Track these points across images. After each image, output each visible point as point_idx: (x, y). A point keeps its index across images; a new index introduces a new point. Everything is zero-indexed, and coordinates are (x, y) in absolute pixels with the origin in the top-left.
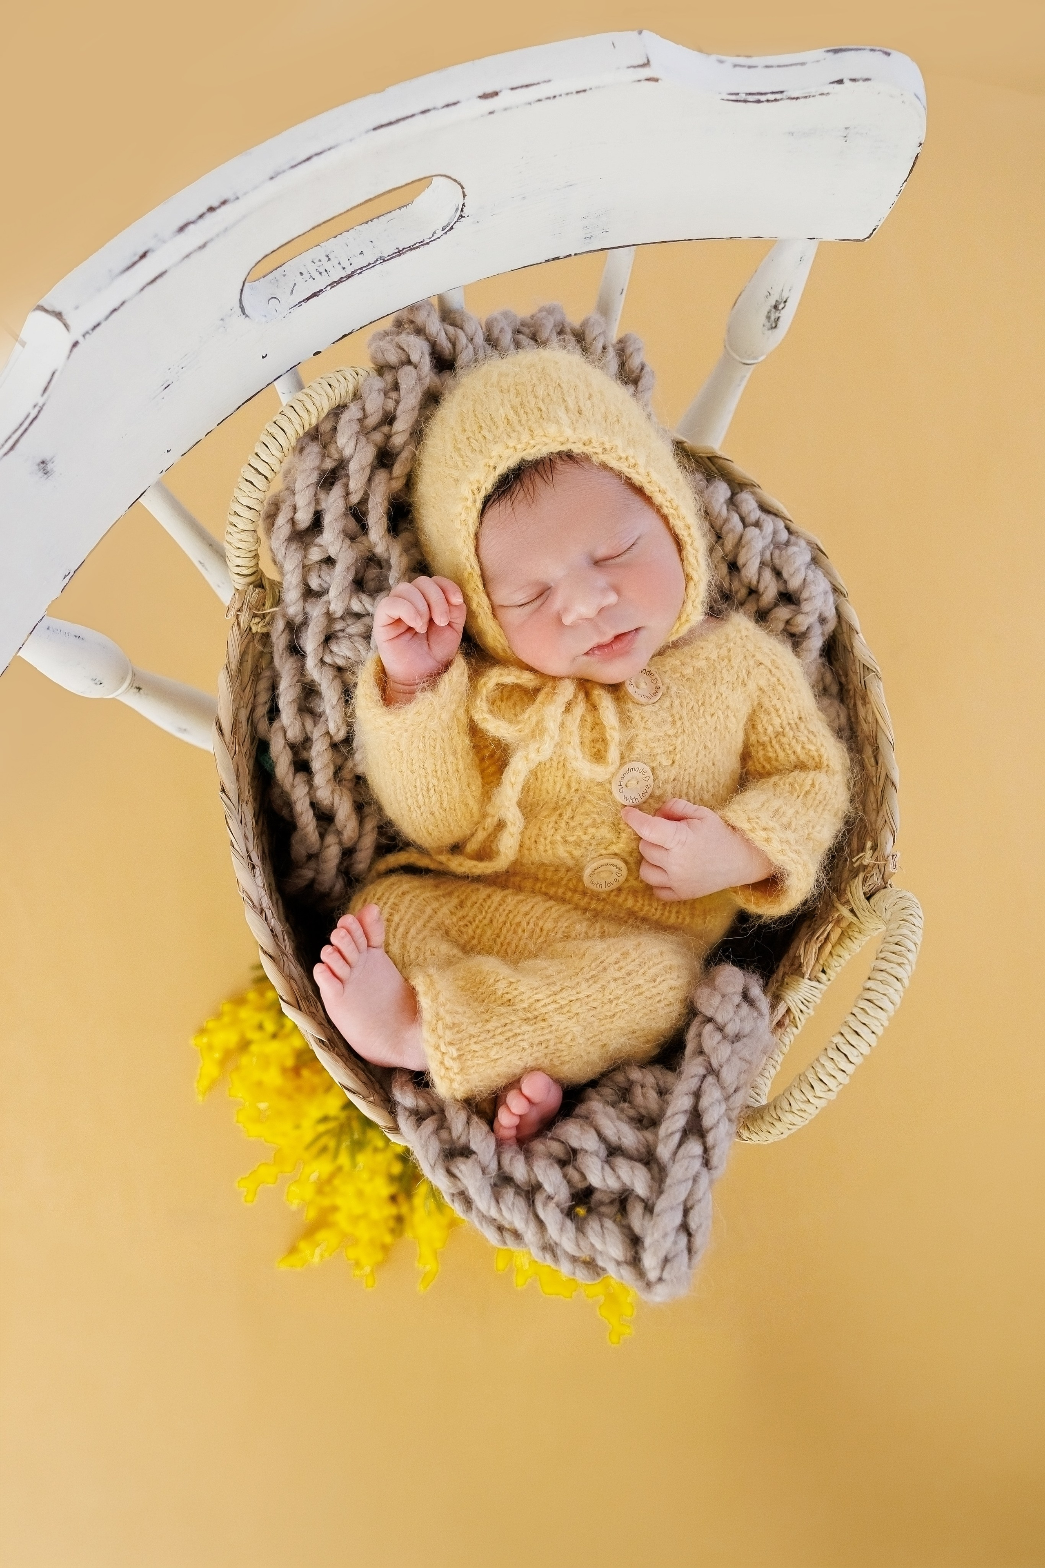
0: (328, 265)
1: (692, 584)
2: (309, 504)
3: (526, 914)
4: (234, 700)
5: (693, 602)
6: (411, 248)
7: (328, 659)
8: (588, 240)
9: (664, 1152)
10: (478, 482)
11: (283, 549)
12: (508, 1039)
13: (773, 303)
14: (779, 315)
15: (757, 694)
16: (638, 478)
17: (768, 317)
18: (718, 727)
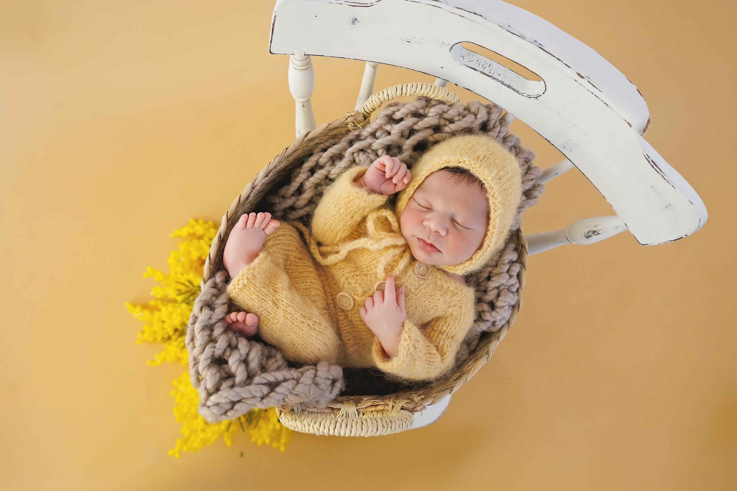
0: (487, 67)
1: (470, 262)
2: (404, 114)
3: (312, 283)
4: (320, 134)
5: (464, 267)
6: (513, 89)
7: (355, 155)
8: (563, 147)
9: (257, 380)
10: (451, 160)
11: (382, 115)
12: (262, 299)
13: (594, 230)
14: (592, 236)
15: (449, 314)
16: (492, 215)
17: (588, 232)
18: (427, 307)
